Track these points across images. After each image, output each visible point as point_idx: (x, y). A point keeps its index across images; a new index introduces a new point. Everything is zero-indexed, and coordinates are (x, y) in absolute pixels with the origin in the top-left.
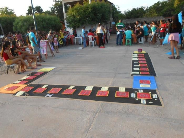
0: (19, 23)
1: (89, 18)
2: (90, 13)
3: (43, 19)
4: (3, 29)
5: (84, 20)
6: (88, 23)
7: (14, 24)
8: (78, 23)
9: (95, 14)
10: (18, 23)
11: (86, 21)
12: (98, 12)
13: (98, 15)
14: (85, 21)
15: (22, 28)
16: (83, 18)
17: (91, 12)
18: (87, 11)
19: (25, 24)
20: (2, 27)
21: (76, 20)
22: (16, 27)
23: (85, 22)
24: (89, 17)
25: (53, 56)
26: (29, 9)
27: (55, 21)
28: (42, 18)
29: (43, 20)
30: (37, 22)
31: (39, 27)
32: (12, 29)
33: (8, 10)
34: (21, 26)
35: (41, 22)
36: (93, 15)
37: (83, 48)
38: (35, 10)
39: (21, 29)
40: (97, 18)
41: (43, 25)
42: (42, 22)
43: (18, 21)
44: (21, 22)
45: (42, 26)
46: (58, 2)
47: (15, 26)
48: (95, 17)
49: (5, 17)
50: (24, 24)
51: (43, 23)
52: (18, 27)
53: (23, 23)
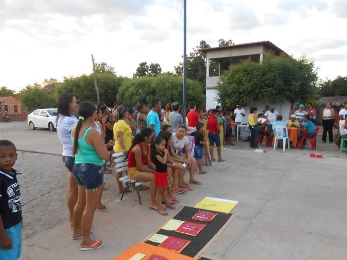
0: (130, 89)
1: (271, 88)
2: (275, 79)
3: (174, 84)
4: (100, 96)
5: (261, 92)
6: (268, 98)
7: (120, 90)
8: (247, 96)
9: (286, 82)
10: (128, 88)
11: (266, 93)
12: (293, 78)
13: (293, 83)
14: (263, 94)
15: (133, 98)
16: (259, 87)
17: (277, 76)
18: (270, 75)
19: (140, 91)
20: (100, 93)
21: (244, 91)
22: (123, 95)
23: (263, 96)
24: (273, 86)
25: (208, 164)
26: (139, 68)
27: (194, 89)
28: (172, 83)
29: (173, 87)
30: (162, 90)
31: (165, 99)
32: (116, 98)
33: (106, 67)
34: (132, 94)
35: (169, 89)
36: (282, 83)
37: (264, 152)
38: (149, 70)
39: (131, 99)
40: (288, 89)
41: (172, 95)
42: (172, 89)
43: (128, 86)
44: (133, 87)
45: (169, 97)
46: (189, 58)
47: (122, 92)
48: (284, 88)
49: (107, 77)
50: (138, 91)
51: (172, 91)
52: (127, 94)
53: (136, 89)
